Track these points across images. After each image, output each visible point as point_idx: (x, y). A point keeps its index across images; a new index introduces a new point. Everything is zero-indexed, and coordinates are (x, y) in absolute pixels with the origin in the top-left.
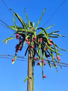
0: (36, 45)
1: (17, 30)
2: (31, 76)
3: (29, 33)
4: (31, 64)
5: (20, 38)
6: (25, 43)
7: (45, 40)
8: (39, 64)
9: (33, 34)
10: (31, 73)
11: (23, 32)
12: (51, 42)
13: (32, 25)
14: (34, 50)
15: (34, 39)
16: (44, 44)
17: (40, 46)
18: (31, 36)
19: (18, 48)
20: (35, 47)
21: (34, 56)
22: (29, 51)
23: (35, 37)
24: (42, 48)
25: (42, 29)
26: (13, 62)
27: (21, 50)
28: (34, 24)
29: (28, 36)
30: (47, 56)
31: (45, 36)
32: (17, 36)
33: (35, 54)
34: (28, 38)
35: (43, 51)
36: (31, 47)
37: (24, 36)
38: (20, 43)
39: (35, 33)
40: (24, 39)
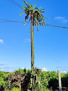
0: (34, 16)
1: (25, 9)
2: (32, 30)
3: (31, 10)
4: (32, 25)
5: (27, 13)
6: (29, 15)
7: (38, 14)
8: (36, 25)
9: (33, 11)
10: (32, 29)
11: (28, 10)
12: (41, 14)
13: (32, 7)
14: (33, 18)
15: (33, 13)
16: (38, 16)
17: (36, 17)
18: (32, 12)
19: (26, 18)
20: (34, 17)
21: (33, 21)
22: (31, 19)
23: (34, 12)
24: (37, 18)
25: (37, 8)
26: (25, 24)
27: (27, 18)
28: (33, 6)
29: (30, 12)
30: (39, 21)
31: (38, 12)
32: (26, 12)
33: (34, 20)
34: (31, 13)
35: (37, 19)
36: (32, 17)
37: (29, 12)
38: (27, 15)
39: (34, 10)
40: (29, 14)
